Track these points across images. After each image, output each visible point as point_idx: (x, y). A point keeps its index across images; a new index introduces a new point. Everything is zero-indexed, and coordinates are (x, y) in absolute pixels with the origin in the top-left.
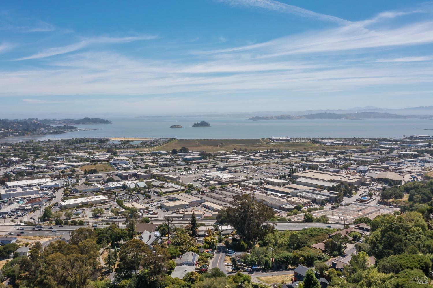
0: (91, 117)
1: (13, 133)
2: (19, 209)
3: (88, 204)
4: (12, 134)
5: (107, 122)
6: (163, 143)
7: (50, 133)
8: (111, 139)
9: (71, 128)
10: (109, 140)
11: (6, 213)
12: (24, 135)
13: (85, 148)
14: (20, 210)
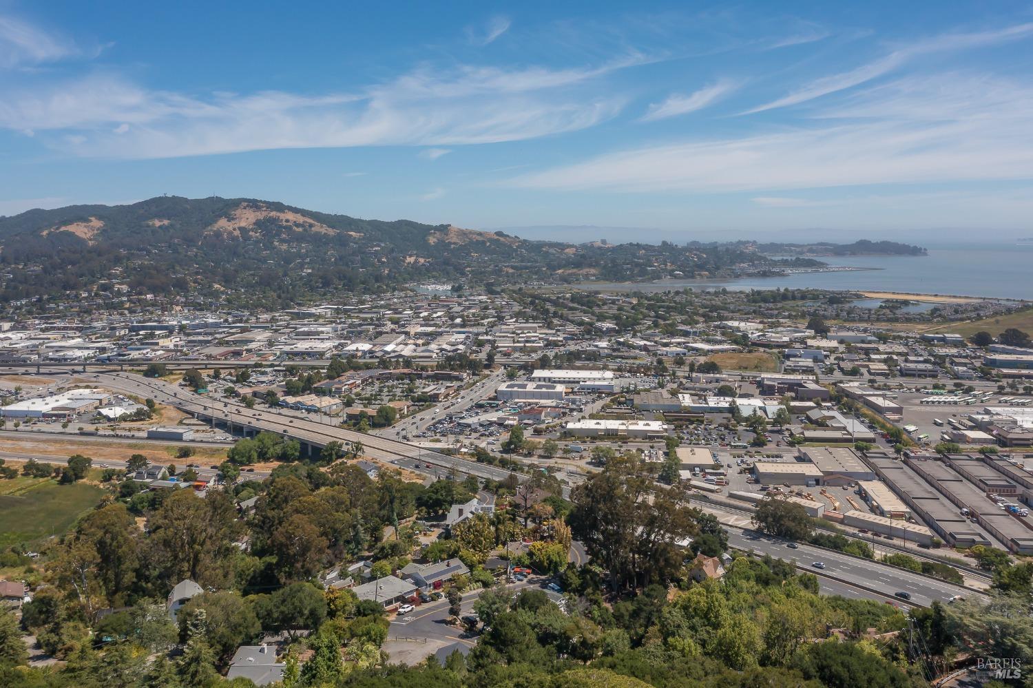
0: (874, 239)
1: (673, 271)
2: (495, 422)
3: (617, 435)
4: (671, 273)
5: (914, 251)
6: (996, 314)
7: (750, 275)
8: (867, 295)
9: (810, 264)
10: (858, 297)
11: (469, 426)
12: (693, 277)
13: (776, 312)
14: (497, 423)
